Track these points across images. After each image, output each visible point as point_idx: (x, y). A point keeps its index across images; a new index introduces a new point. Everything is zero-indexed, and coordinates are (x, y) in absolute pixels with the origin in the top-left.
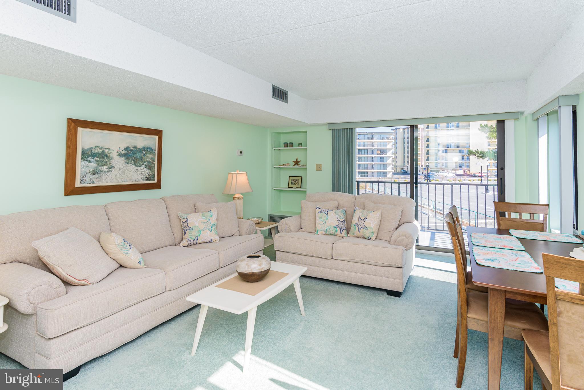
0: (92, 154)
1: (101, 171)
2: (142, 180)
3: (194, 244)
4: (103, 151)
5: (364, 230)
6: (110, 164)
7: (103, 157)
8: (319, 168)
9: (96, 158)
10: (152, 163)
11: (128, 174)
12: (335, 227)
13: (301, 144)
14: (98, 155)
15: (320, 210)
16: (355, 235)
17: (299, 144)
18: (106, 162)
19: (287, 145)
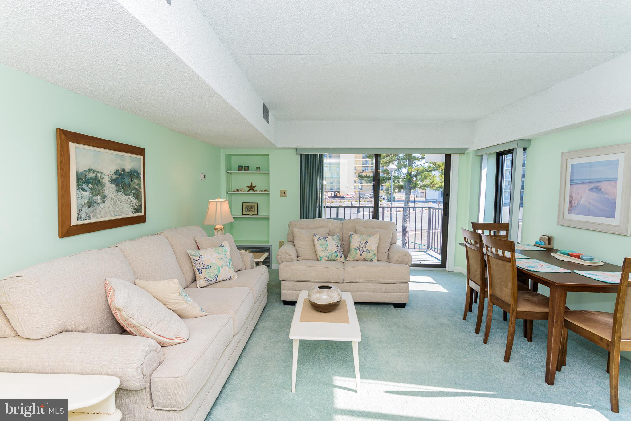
0: (86, 179)
1: (96, 203)
2: (131, 213)
3: (214, 283)
4: (96, 176)
5: (367, 253)
6: (103, 193)
7: (96, 184)
8: (283, 194)
9: (90, 186)
10: (139, 190)
11: (119, 205)
12: (336, 252)
13: (259, 168)
14: (91, 181)
15: (318, 237)
16: (357, 258)
17: (257, 168)
18: (99, 190)
19: (240, 168)
